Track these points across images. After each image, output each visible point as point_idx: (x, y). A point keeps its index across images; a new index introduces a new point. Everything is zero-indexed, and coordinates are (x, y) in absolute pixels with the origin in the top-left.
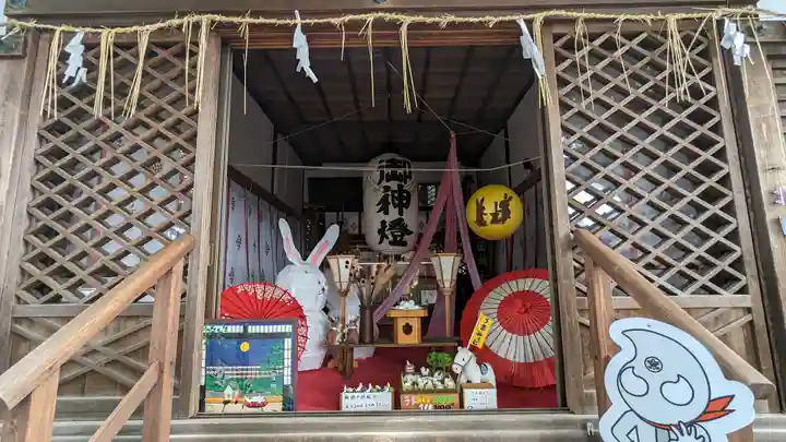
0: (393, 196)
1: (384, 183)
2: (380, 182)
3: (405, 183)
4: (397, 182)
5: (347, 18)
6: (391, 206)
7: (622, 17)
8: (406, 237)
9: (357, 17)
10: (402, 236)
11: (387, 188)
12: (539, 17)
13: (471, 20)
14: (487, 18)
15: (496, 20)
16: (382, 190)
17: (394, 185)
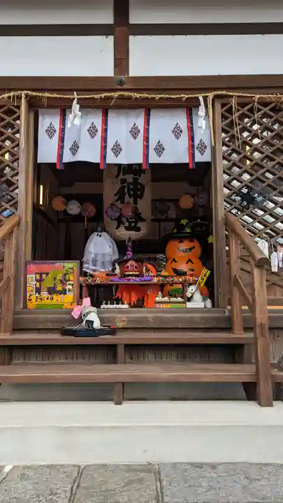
0: (129, 187)
1: (121, 176)
2: (117, 176)
3: (140, 176)
4: (132, 175)
5: (103, 95)
6: (127, 197)
7: (258, 96)
8: (140, 224)
9: (109, 94)
10: (136, 223)
11: (123, 181)
12: (211, 95)
13: (173, 97)
14: (183, 95)
15: (187, 96)
16: (119, 182)
17: (130, 178)
